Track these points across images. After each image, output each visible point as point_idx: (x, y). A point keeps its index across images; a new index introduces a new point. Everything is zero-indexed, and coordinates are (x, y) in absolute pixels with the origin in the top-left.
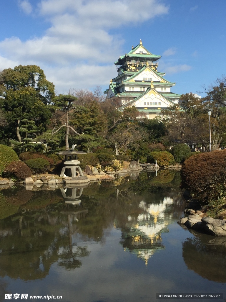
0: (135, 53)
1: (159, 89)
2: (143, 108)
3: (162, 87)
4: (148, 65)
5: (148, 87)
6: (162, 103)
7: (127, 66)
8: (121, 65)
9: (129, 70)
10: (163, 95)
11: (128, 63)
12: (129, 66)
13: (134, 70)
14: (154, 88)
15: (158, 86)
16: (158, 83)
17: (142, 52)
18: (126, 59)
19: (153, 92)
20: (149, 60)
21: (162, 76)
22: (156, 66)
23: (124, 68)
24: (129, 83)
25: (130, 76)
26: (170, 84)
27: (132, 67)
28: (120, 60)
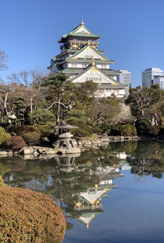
0: (77, 32)
1: (99, 66)
3: (102, 64)
4: (89, 44)
5: (90, 64)
6: (102, 79)
7: (69, 44)
8: (64, 44)
9: (71, 48)
10: (104, 71)
11: (71, 42)
12: (71, 44)
13: (76, 48)
14: (95, 65)
15: (99, 64)
16: (98, 61)
17: (84, 31)
18: (69, 38)
19: (94, 68)
20: (90, 39)
21: (102, 54)
22: (96, 45)
23: (67, 46)
24: (72, 60)
25: (73, 53)
26: (109, 61)
27: (74, 46)
28: (63, 39)
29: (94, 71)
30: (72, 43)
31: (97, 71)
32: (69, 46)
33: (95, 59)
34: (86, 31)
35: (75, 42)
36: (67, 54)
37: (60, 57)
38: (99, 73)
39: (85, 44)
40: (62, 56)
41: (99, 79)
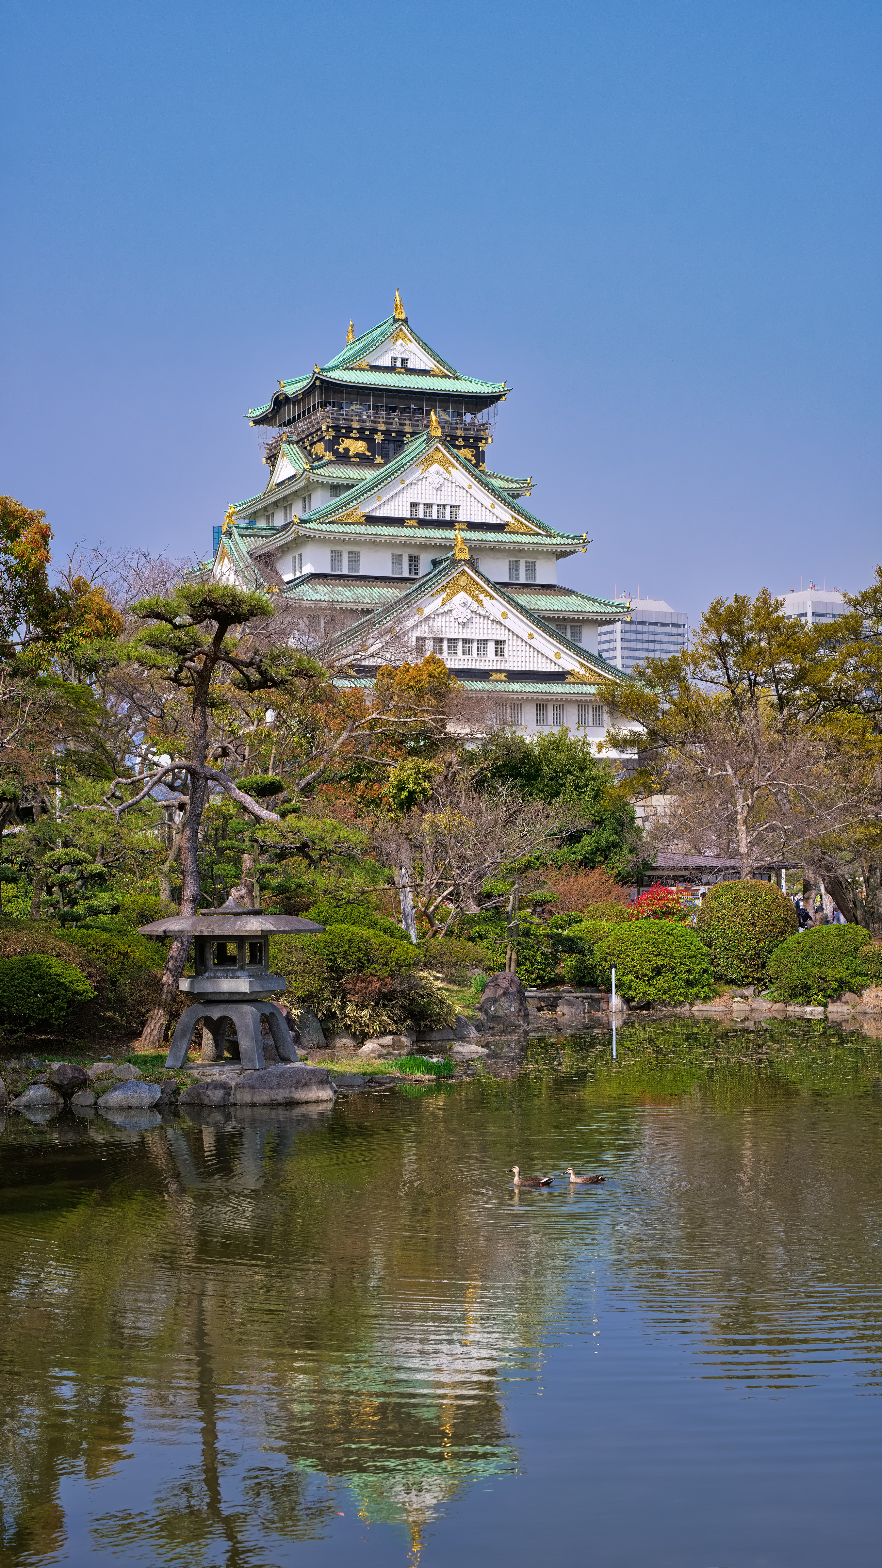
0: (364, 363)
1: (497, 569)
3: (514, 556)
4: (437, 433)
5: (439, 555)
6: (512, 644)
7: (320, 433)
8: (288, 431)
9: (329, 457)
10: (525, 600)
11: (329, 419)
12: (330, 434)
13: (360, 455)
14: (475, 564)
16: (491, 536)
17: (405, 360)
18: (317, 398)
19: (463, 581)
20: (445, 408)
21: (514, 497)
22: (480, 439)
23: (305, 443)
24: (333, 528)
25: (336, 489)
26: (557, 540)
27: (347, 443)
28: (280, 402)
29: (462, 596)
30: (337, 429)
32: (320, 448)
33: (473, 526)
34: (420, 359)
35: (355, 425)
36: (304, 494)
37: (265, 509)
38: (495, 606)
39: (413, 434)
40: (276, 504)
41: (491, 646)
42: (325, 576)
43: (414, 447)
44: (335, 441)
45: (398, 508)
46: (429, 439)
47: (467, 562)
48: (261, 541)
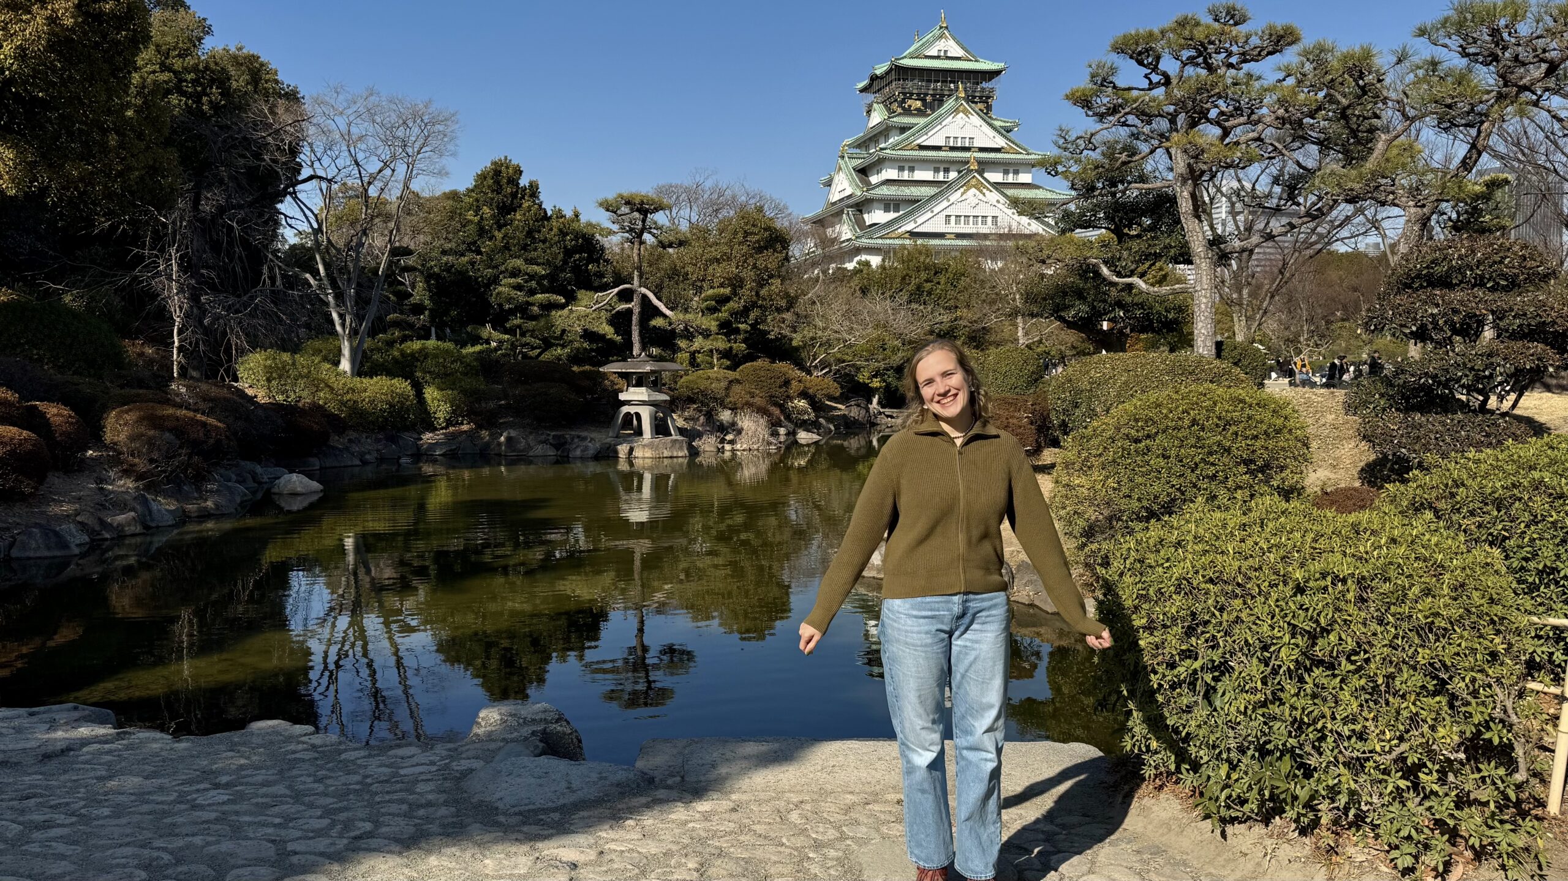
0: (921, 54)
1: (996, 177)
2: (941, 236)
3: (1006, 167)
4: (962, 94)
5: (961, 167)
6: (1002, 219)
7: (894, 97)
8: (878, 95)
9: (900, 110)
10: (1010, 192)
11: (900, 89)
12: (900, 97)
13: (918, 109)
14: (981, 172)
15: (994, 165)
16: (992, 155)
17: (946, 52)
18: (893, 76)
19: (973, 182)
20: (969, 79)
21: (1008, 131)
22: (989, 97)
23: (887, 103)
24: (900, 152)
25: (903, 129)
26: (1033, 157)
27: (910, 102)
28: (874, 78)
29: (973, 191)
30: (904, 94)
31: (985, 191)
32: (895, 106)
33: (982, 150)
34: (955, 50)
35: (915, 91)
36: (885, 133)
37: (865, 142)
38: (993, 196)
39: (949, 96)
40: (870, 139)
41: (989, 220)
42: (895, 181)
43: (950, 103)
44: (903, 101)
45: (937, 140)
46: (957, 98)
47: (976, 171)
48: (860, 161)
